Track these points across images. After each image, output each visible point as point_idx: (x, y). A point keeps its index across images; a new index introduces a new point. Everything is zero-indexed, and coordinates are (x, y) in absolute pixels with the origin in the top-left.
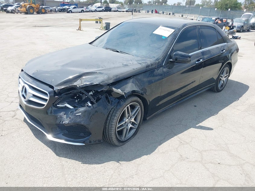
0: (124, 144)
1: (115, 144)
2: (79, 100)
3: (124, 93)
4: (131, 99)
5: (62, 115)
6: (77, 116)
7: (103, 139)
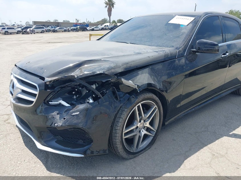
0: (136, 156)
1: (122, 156)
2: (78, 96)
3: (138, 85)
4: (143, 95)
5: (55, 115)
6: (73, 116)
7: (109, 150)
